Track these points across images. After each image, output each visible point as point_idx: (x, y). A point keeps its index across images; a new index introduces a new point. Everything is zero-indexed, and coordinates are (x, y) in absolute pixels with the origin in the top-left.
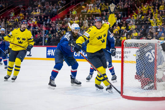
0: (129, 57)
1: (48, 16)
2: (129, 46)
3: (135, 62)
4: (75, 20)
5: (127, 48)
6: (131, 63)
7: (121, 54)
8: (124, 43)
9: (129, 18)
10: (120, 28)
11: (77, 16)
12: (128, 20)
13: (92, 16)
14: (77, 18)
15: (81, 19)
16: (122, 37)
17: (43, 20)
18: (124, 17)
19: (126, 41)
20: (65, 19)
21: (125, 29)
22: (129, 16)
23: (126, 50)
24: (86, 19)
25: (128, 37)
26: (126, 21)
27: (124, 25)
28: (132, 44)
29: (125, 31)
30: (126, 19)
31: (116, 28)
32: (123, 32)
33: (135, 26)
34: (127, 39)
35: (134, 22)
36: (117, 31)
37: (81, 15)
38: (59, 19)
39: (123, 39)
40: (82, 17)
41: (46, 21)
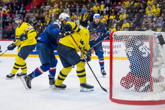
0: (119, 53)
1: (21, 4)
2: (119, 40)
3: (126, 58)
4: (54, 8)
5: (116, 41)
6: (121, 59)
7: (109, 49)
8: (113, 35)
9: (120, 5)
10: (109, 17)
11: (56, 3)
12: (118, 7)
13: (74, 3)
14: (56, 5)
15: (62, 7)
16: (111, 28)
17: (15, 9)
18: (113, 4)
19: (115, 33)
20: (42, 7)
21: (114, 19)
22: (119, 3)
23: (115, 43)
24: (67, 7)
25: (118, 29)
26: (116, 9)
27: (113, 14)
28: (122, 37)
29: (115, 21)
30: (116, 6)
31: (103, 18)
32: (112, 22)
33: (126, 15)
34: (116, 31)
35: (125, 10)
36: (105, 22)
37: (61, 2)
38: (35, 7)
39: (112, 31)
40: (62, 5)
41: (19, 9)
